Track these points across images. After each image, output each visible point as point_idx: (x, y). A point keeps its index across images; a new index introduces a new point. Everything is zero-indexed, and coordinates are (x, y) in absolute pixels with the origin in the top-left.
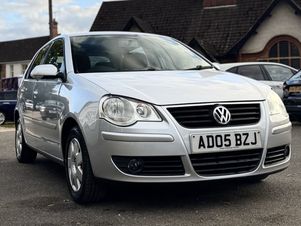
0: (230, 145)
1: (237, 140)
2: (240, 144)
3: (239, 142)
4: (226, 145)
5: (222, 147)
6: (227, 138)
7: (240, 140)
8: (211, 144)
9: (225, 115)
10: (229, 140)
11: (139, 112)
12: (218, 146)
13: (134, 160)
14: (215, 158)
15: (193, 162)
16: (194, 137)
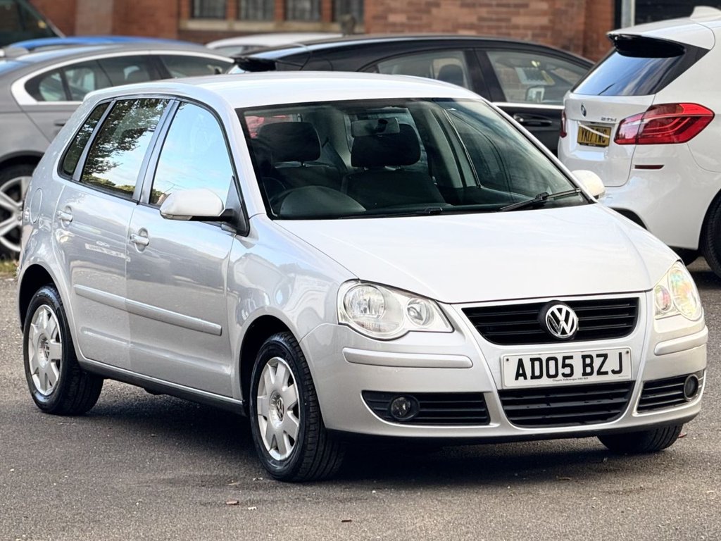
0: (571, 374)
1: (585, 366)
2: (591, 374)
3: (588, 370)
4: (564, 375)
5: (556, 379)
6: (567, 362)
7: (591, 365)
8: (537, 373)
9: (566, 320)
10: (571, 366)
11: (412, 313)
12: (549, 376)
13: (402, 399)
14: (544, 397)
15: (504, 403)
16: (508, 360)
